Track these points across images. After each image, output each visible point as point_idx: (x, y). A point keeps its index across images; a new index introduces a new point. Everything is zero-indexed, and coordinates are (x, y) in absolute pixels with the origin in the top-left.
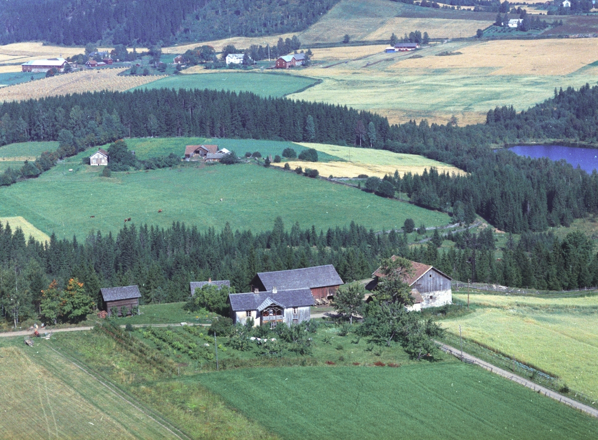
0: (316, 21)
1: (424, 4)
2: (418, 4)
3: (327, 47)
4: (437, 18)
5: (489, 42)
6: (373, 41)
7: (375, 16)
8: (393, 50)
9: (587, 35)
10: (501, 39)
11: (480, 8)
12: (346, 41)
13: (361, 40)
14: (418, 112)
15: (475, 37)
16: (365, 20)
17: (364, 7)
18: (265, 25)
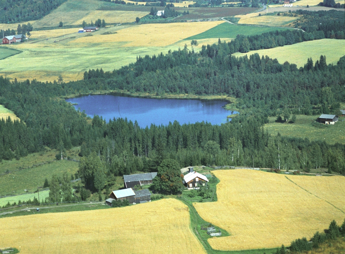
0: (49, 13)
1: (116, 2)
2: (113, 2)
3: (49, 29)
4: (120, 10)
5: (142, 25)
6: (76, 26)
7: (85, 9)
8: (83, 31)
9: (196, 20)
10: (149, 23)
11: (149, 4)
12: (61, 26)
13: (71, 25)
14: (54, 73)
15: (135, 22)
16: (78, 12)
17: (80, 4)
18: (17, 16)
